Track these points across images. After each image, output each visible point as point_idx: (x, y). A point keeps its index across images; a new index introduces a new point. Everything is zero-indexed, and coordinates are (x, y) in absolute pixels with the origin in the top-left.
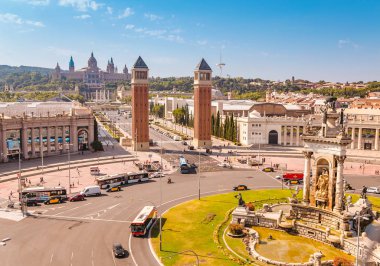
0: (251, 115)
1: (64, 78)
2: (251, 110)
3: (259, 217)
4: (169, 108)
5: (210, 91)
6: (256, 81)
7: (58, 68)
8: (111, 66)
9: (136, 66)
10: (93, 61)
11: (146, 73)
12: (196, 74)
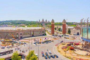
0: (73, 29)
1: (38, 23)
2: (73, 28)
3: (76, 47)
4: (57, 28)
5: (65, 25)
6: (74, 23)
7: (37, 21)
8: (46, 21)
9: (52, 21)
10: (43, 20)
11: (54, 22)
12: (63, 22)
